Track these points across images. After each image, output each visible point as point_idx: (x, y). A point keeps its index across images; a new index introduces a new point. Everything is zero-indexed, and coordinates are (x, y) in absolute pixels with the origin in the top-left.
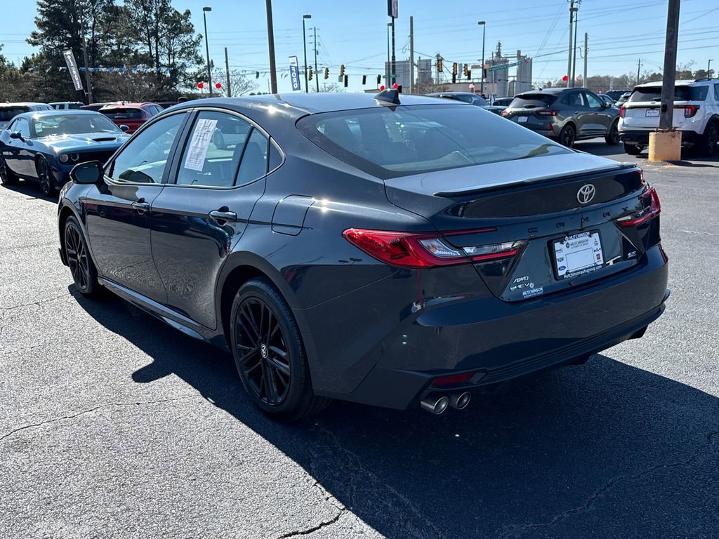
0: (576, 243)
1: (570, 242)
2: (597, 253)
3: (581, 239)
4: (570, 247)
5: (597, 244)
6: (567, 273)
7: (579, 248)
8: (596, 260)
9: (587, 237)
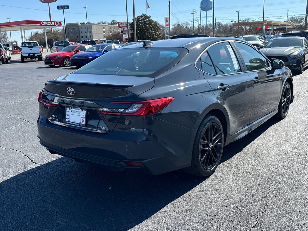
0: (75, 111)
1: (73, 110)
2: (83, 119)
3: (78, 110)
4: (72, 112)
5: (84, 115)
6: (69, 121)
7: (76, 114)
8: (81, 122)
9: (80, 111)
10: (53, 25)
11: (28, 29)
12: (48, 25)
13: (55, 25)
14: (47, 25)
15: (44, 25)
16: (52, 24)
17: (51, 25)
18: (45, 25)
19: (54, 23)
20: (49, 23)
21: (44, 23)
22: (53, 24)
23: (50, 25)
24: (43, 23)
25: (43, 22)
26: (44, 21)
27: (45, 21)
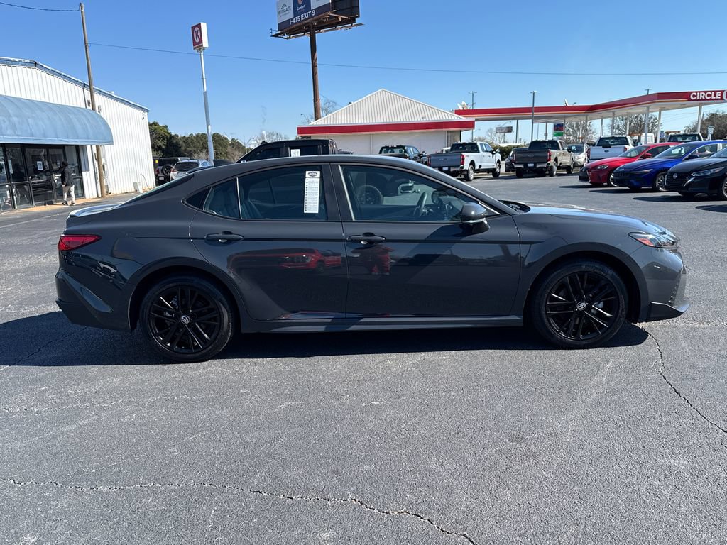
10: (717, 97)
11: (668, 109)
12: (706, 100)
13: (722, 99)
14: (702, 100)
15: (696, 100)
16: (715, 95)
17: (713, 98)
18: (699, 100)
19: (722, 94)
20: (708, 95)
21: (696, 96)
22: (717, 95)
23: (711, 99)
24: (694, 96)
25: (695, 94)
26: (696, 92)
27: (700, 92)
